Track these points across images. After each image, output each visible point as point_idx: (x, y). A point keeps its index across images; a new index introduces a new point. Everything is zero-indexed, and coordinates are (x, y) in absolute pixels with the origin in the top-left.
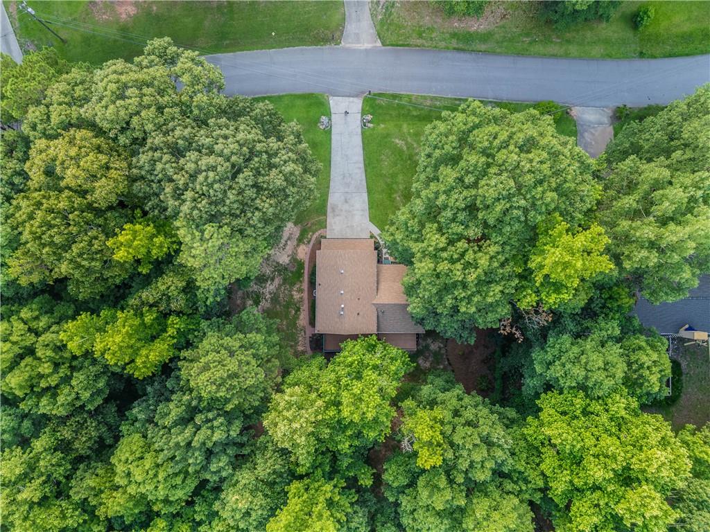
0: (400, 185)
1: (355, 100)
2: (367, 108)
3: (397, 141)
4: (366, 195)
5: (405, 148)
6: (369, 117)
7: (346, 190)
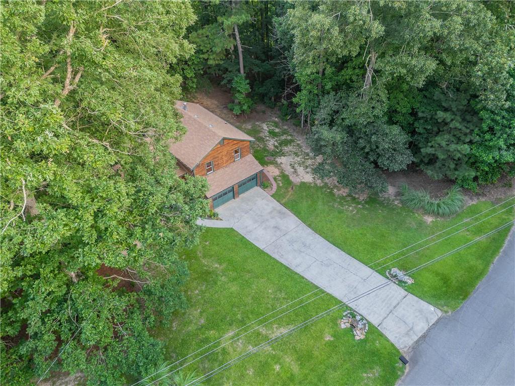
0: (226, 280)
1: (410, 341)
2: (377, 344)
3: (284, 331)
4: (261, 247)
5: (263, 331)
6: (359, 335)
7: (288, 237)
